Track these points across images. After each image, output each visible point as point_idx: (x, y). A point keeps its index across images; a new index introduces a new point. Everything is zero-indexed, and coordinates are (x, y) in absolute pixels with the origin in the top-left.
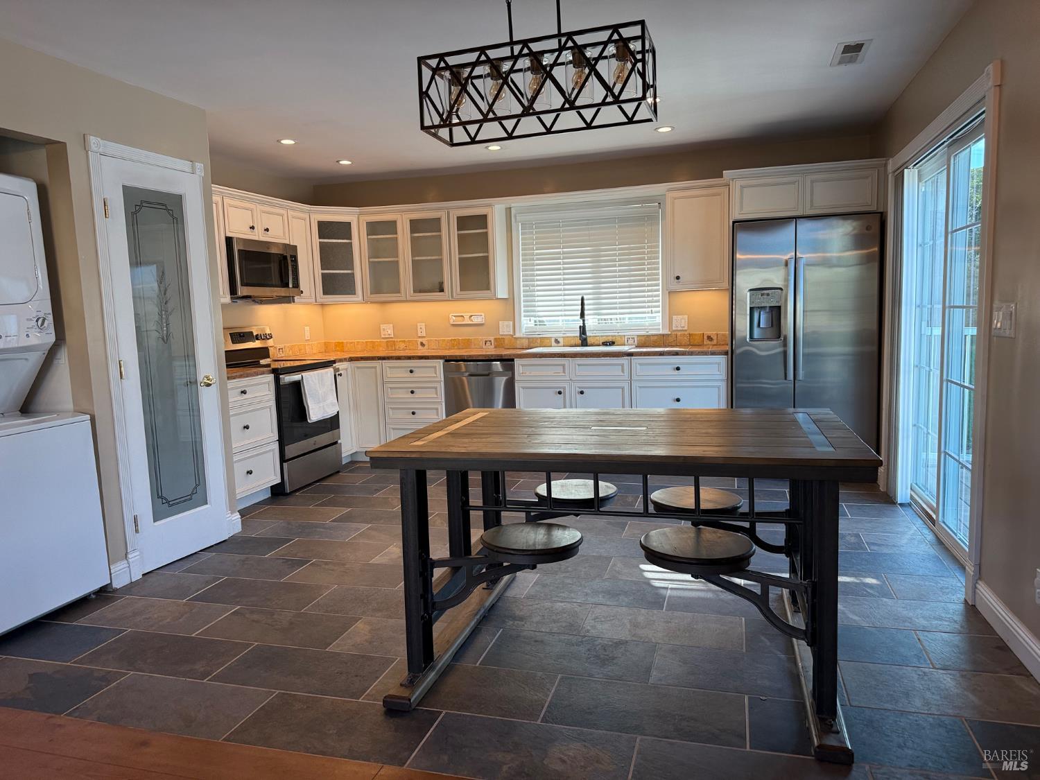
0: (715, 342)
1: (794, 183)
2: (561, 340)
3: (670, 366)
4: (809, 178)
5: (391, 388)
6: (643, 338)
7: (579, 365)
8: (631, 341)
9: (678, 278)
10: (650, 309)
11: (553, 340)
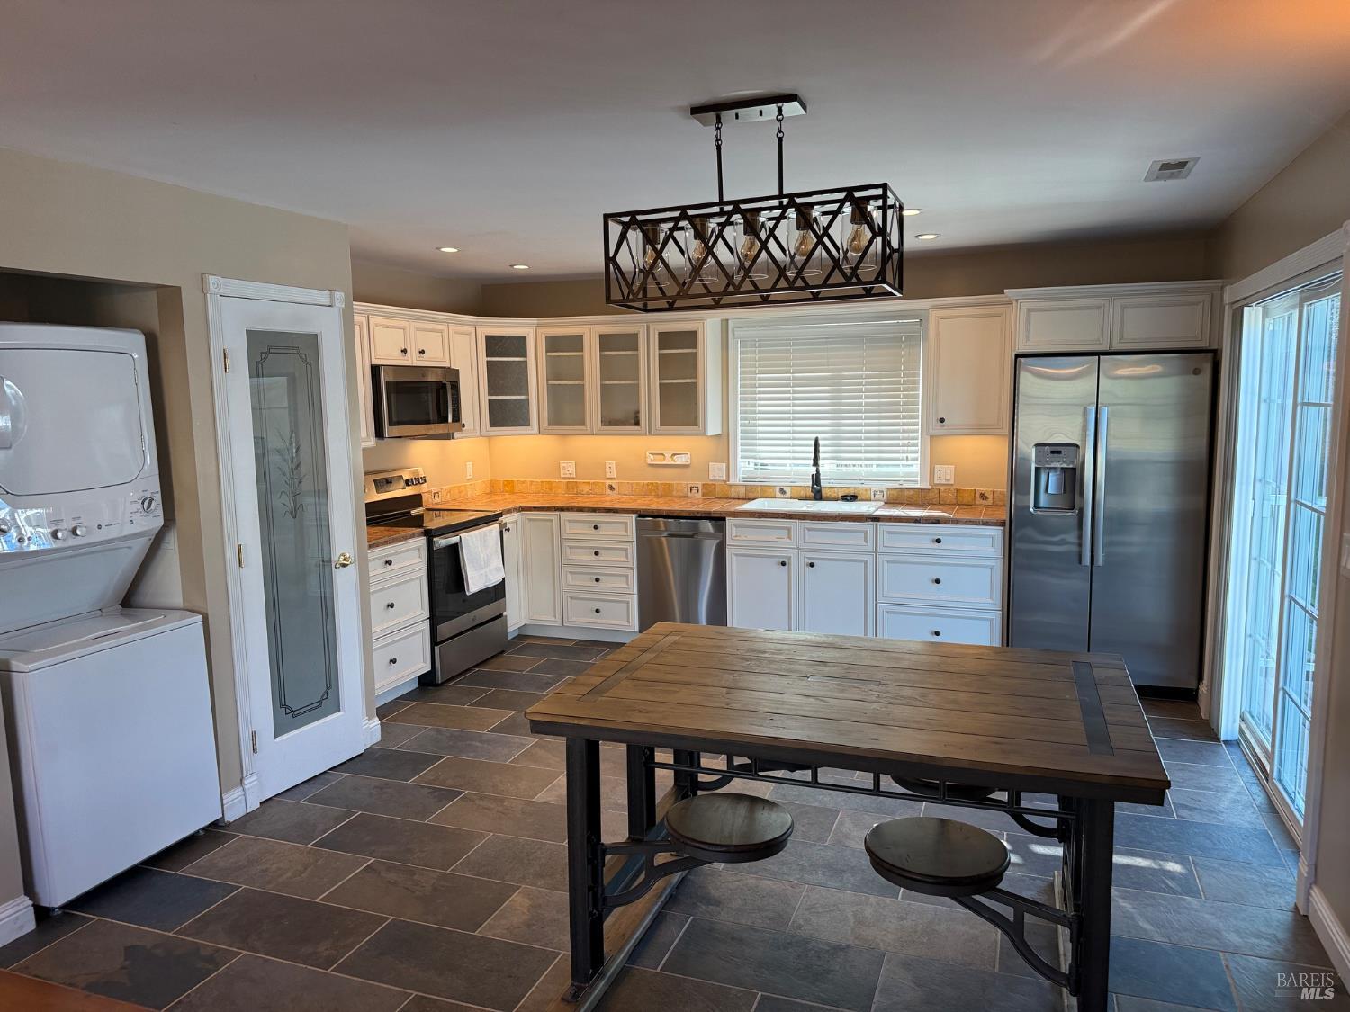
0: (990, 502)
1: (1098, 308)
2: (788, 490)
3: (928, 537)
4: (1118, 303)
5: (570, 547)
6: (895, 493)
7: (809, 530)
8: (879, 496)
9: (942, 420)
10: (905, 455)
11: (778, 490)
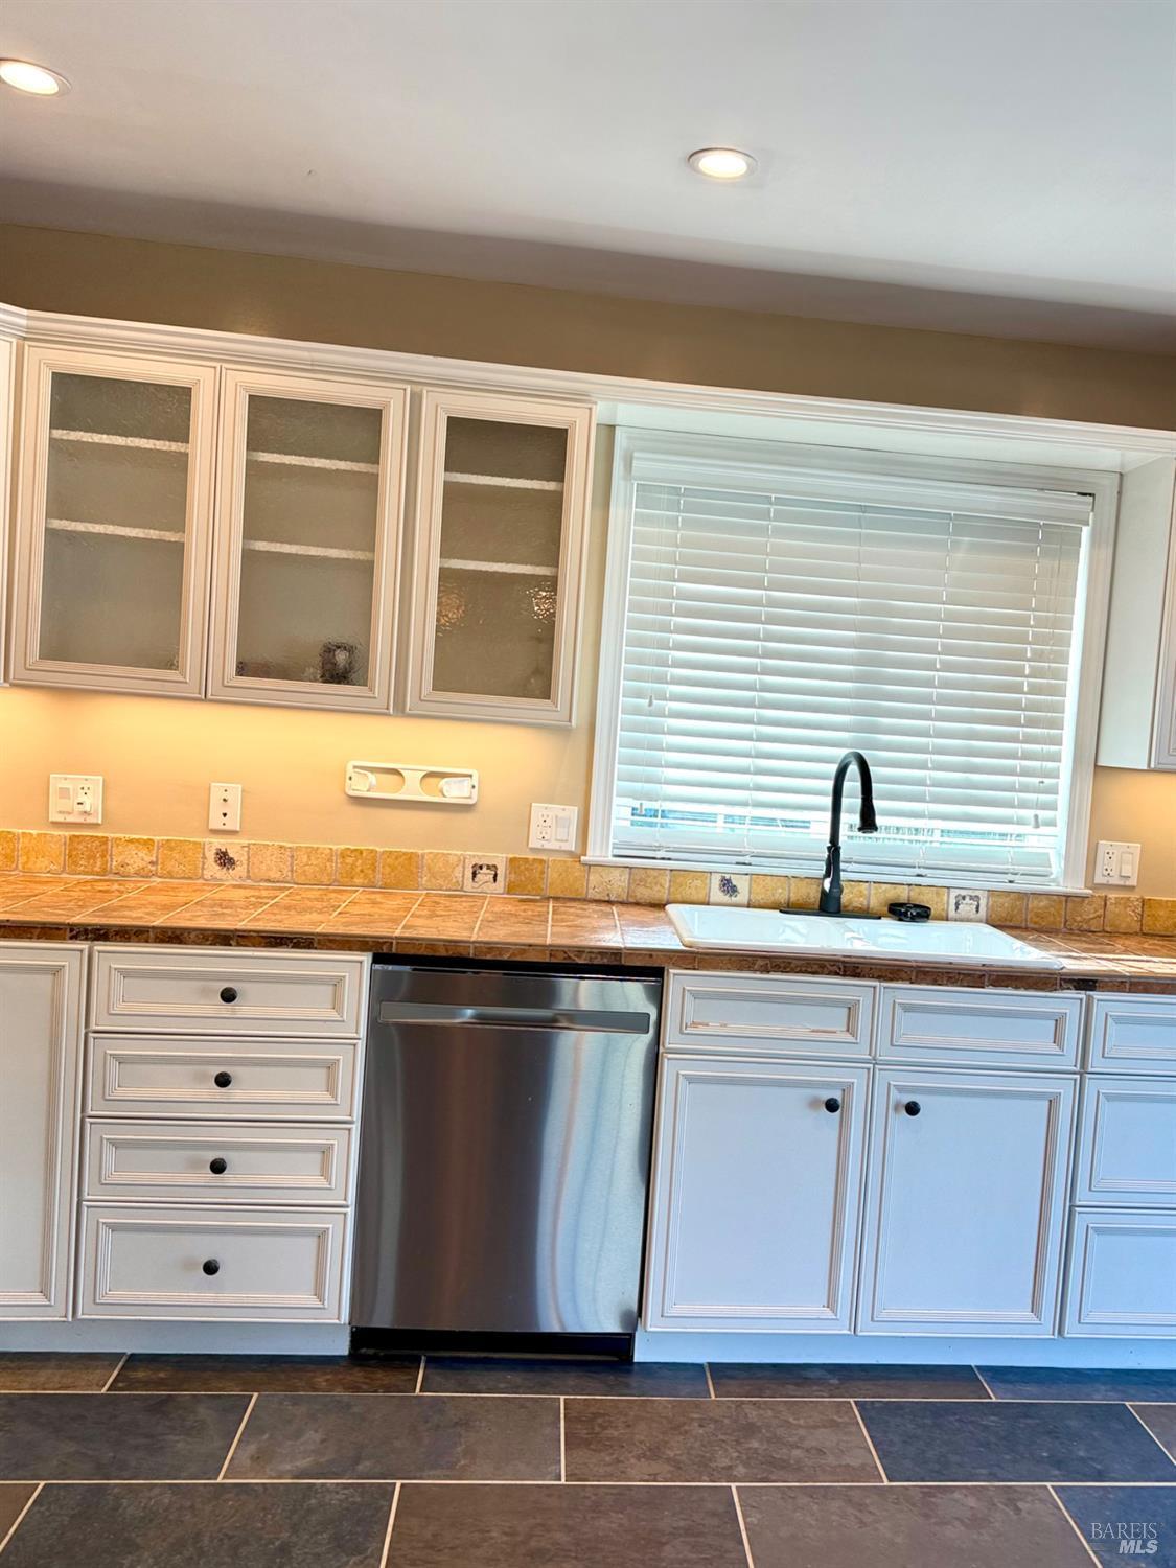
2: (742, 884)
5: (122, 1060)
7: (908, 1008)
8: (967, 908)
10: (1029, 814)
11: (716, 881)
